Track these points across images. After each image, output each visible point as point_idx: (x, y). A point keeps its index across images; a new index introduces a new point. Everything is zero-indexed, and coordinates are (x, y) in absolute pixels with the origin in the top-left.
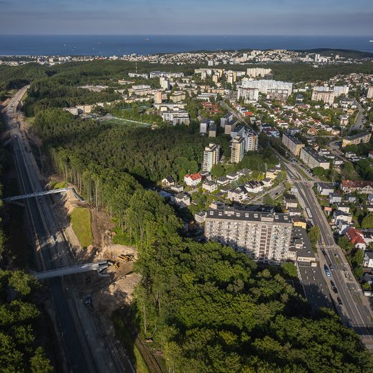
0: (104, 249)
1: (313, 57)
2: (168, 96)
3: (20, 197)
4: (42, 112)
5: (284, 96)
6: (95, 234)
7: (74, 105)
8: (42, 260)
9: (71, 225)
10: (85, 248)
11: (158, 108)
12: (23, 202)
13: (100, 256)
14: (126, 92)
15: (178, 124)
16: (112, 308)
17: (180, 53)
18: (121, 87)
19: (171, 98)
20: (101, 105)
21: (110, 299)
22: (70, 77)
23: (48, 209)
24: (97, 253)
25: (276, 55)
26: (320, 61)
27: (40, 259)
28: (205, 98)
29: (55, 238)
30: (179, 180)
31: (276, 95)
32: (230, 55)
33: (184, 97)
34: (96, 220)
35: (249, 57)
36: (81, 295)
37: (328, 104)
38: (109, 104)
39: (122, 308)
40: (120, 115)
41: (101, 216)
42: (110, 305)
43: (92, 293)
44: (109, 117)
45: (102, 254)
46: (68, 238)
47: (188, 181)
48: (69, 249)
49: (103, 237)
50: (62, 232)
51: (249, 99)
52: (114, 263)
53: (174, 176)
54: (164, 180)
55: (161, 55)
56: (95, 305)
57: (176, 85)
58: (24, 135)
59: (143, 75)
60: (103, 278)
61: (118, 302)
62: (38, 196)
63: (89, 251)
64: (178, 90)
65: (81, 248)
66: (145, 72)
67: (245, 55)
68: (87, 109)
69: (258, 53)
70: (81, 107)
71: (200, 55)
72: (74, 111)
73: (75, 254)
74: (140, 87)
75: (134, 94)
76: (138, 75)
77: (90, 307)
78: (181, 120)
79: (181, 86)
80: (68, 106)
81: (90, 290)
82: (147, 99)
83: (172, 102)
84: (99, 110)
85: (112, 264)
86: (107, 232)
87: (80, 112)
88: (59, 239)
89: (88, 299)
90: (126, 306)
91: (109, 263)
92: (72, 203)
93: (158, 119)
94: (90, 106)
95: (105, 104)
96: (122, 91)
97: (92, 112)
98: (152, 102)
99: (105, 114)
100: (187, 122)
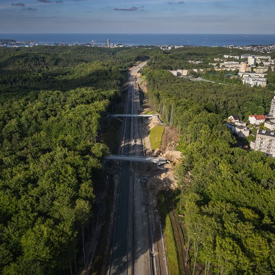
0: (167, 152)
2: (252, 68)
3: (121, 115)
4: (152, 71)
6: (163, 143)
7: (176, 69)
8: (122, 152)
9: (149, 136)
10: (153, 151)
11: (241, 76)
12: (123, 120)
13: (162, 157)
14: (218, 65)
15: (255, 86)
17: (272, 45)
18: (215, 62)
19: (254, 70)
20: (195, 70)
21: (159, 182)
23: (137, 126)
24: (161, 154)
27: (121, 151)
29: (135, 141)
30: (244, 118)
33: (266, 70)
34: (167, 134)
36: (140, 177)
38: (202, 70)
39: (167, 190)
40: (208, 79)
41: (172, 132)
42: (158, 186)
43: (148, 177)
44: (199, 79)
45: (164, 155)
46: (145, 143)
47: (252, 120)
48: (143, 149)
49: (168, 145)
50: (142, 140)
53: (240, 114)
54: (231, 117)
55: (254, 46)
56: (148, 184)
57: (262, 63)
58: (137, 85)
59: (236, 57)
60: (160, 170)
61: (165, 185)
62: (134, 117)
63: (156, 152)
64: (263, 66)
65: (151, 150)
66: (238, 55)
68: (185, 73)
70: (180, 71)
72: (175, 73)
73: (145, 153)
74: (230, 63)
75: (224, 66)
76: (231, 57)
77: (144, 185)
78: (259, 83)
79: (265, 63)
80: (172, 70)
81: (148, 175)
82: (233, 70)
83: (255, 72)
84: (194, 74)
85: (169, 162)
86: (173, 142)
87: (179, 74)
88: (138, 143)
89: (144, 180)
90: (171, 190)
92: (154, 123)
93: (239, 82)
94: (187, 71)
95: (198, 70)
96: (215, 64)
97: (188, 75)
98: (237, 72)
99: (198, 77)
100: (264, 84)
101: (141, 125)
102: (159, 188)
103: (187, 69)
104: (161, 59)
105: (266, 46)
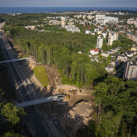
0: (58, 87)
1: (118, 13)
3: (5, 62)
6: (50, 79)
7: (27, 26)
9: (34, 75)
10: (46, 87)
11: (64, 27)
12: (6, 65)
13: (56, 92)
14: (48, 22)
15: (75, 32)
19: (68, 24)
21: (73, 121)
23: (20, 68)
24: (54, 90)
25: (103, 12)
26: (121, 14)
27: (19, 94)
29: (26, 82)
33: (73, 23)
34: (49, 72)
36: (50, 118)
38: (42, 25)
39: (84, 128)
40: (48, 30)
41: (51, 70)
42: (74, 126)
43: (57, 116)
44: (42, 30)
45: (57, 90)
46: (34, 81)
48: (35, 88)
49: (55, 81)
50: (30, 79)
52: (66, 95)
55: (58, 12)
56: (63, 125)
58: (5, 37)
59: (53, 18)
61: (79, 123)
62: (14, 61)
63: (48, 88)
64: (70, 21)
65: (42, 87)
67: (91, 12)
68: (33, 27)
69: (96, 11)
70: (30, 27)
72: (27, 28)
73: (40, 91)
74: (53, 20)
75: (51, 23)
76: (51, 18)
77: (59, 127)
78: (76, 30)
80: (24, 26)
81: (55, 114)
82: (58, 24)
84: (38, 28)
85: (65, 96)
86: (57, 78)
87: (29, 28)
88: (29, 83)
89: (56, 120)
91: (63, 96)
92: (33, 64)
93: (65, 31)
94: (34, 26)
95: (40, 25)
96: (46, 22)
97: (35, 29)
98: (60, 25)
99: (41, 29)
101: (22, 66)
102: (76, 128)
103: (33, 25)
104: (14, 20)
105: (63, 12)
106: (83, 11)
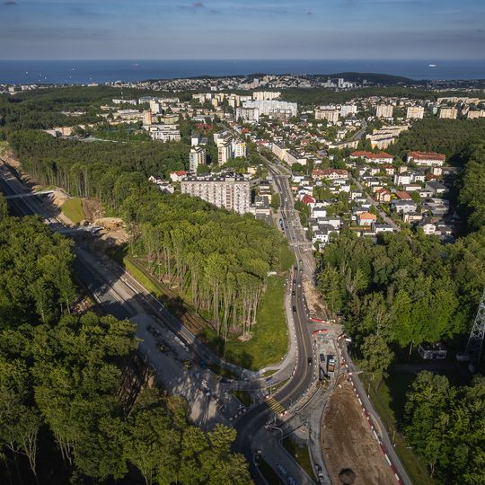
1: (336, 82)
2: (159, 118)
4: (15, 132)
5: (287, 116)
6: (87, 214)
7: (51, 127)
9: (62, 213)
10: (78, 223)
11: (148, 130)
14: (111, 116)
15: (168, 141)
16: (106, 246)
17: (177, 79)
18: (105, 112)
19: (162, 120)
20: (83, 127)
21: (102, 242)
22: (40, 103)
23: (38, 206)
24: (90, 224)
25: (293, 80)
26: (344, 86)
28: (201, 120)
29: (49, 221)
30: (165, 177)
31: (279, 115)
32: (239, 81)
33: (177, 119)
34: (86, 205)
35: (261, 82)
37: (332, 122)
38: (92, 126)
39: (114, 246)
40: (105, 137)
42: (104, 245)
44: (91, 139)
45: (94, 224)
46: (61, 220)
47: (174, 177)
48: (63, 226)
49: (94, 214)
50: (55, 218)
51: (248, 119)
53: (160, 173)
54: (152, 178)
55: (152, 81)
57: (169, 109)
59: (131, 102)
60: (97, 236)
61: (110, 243)
63: (82, 224)
64: (172, 113)
65: (74, 224)
66: (133, 98)
67: (256, 80)
68: (67, 131)
69: (271, 78)
70: (60, 130)
71: (201, 82)
72: (52, 132)
73: (69, 227)
74: (126, 111)
75: (119, 117)
76: (125, 102)
78: (172, 137)
79: (174, 110)
80: (44, 128)
82: (135, 122)
83: (163, 123)
84: (81, 132)
86: (97, 211)
87: (59, 134)
88: (53, 222)
92: (61, 199)
93: (147, 138)
94: (69, 129)
95: (86, 126)
96: (106, 115)
97: (72, 135)
98: (141, 124)
99: (88, 136)
100: (178, 138)
101: (41, 205)
103: (70, 126)
104: (14, 112)
105: (170, 81)
106: (231, 78)
